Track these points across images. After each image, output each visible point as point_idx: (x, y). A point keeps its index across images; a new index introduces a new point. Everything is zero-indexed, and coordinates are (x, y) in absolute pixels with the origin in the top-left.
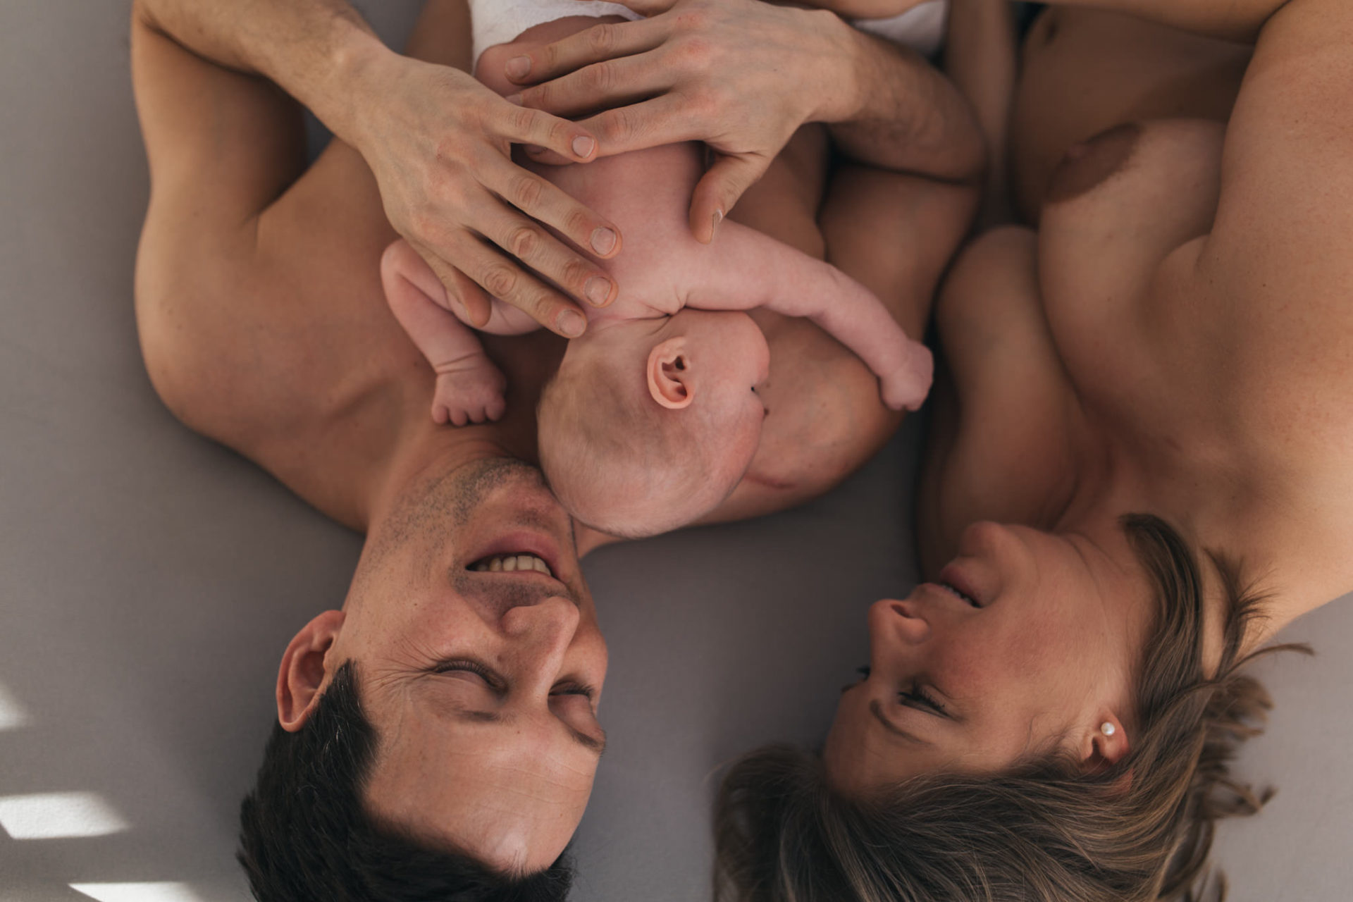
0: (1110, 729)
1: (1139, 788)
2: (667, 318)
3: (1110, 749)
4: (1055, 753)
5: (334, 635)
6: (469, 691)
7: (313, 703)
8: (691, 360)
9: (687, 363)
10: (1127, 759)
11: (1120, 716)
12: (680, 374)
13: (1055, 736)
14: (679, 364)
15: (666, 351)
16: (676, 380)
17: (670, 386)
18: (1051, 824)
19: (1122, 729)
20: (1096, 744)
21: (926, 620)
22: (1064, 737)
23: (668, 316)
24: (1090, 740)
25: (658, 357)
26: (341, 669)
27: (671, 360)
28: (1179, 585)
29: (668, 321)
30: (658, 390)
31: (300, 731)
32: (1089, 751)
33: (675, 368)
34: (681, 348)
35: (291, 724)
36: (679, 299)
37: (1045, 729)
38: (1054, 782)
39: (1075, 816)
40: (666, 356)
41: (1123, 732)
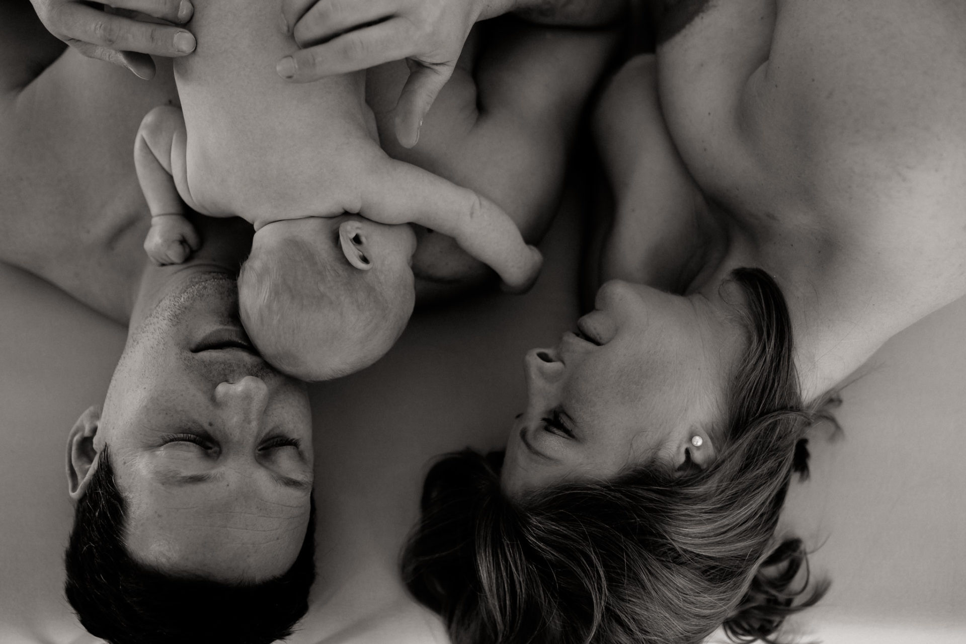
0: (699, 441)
1: (722, 492)
3: (698, 457)
7: (89, 475)
9: (363, 240)
11: (707, 432)
13: (652, 449)
15: (349, 228)
19: (709, 440)
21: (563, 363)
24: (683, 450)
32: (682, 458)
35: (75, 493)
37: (643, 444)
41: (710, 443)
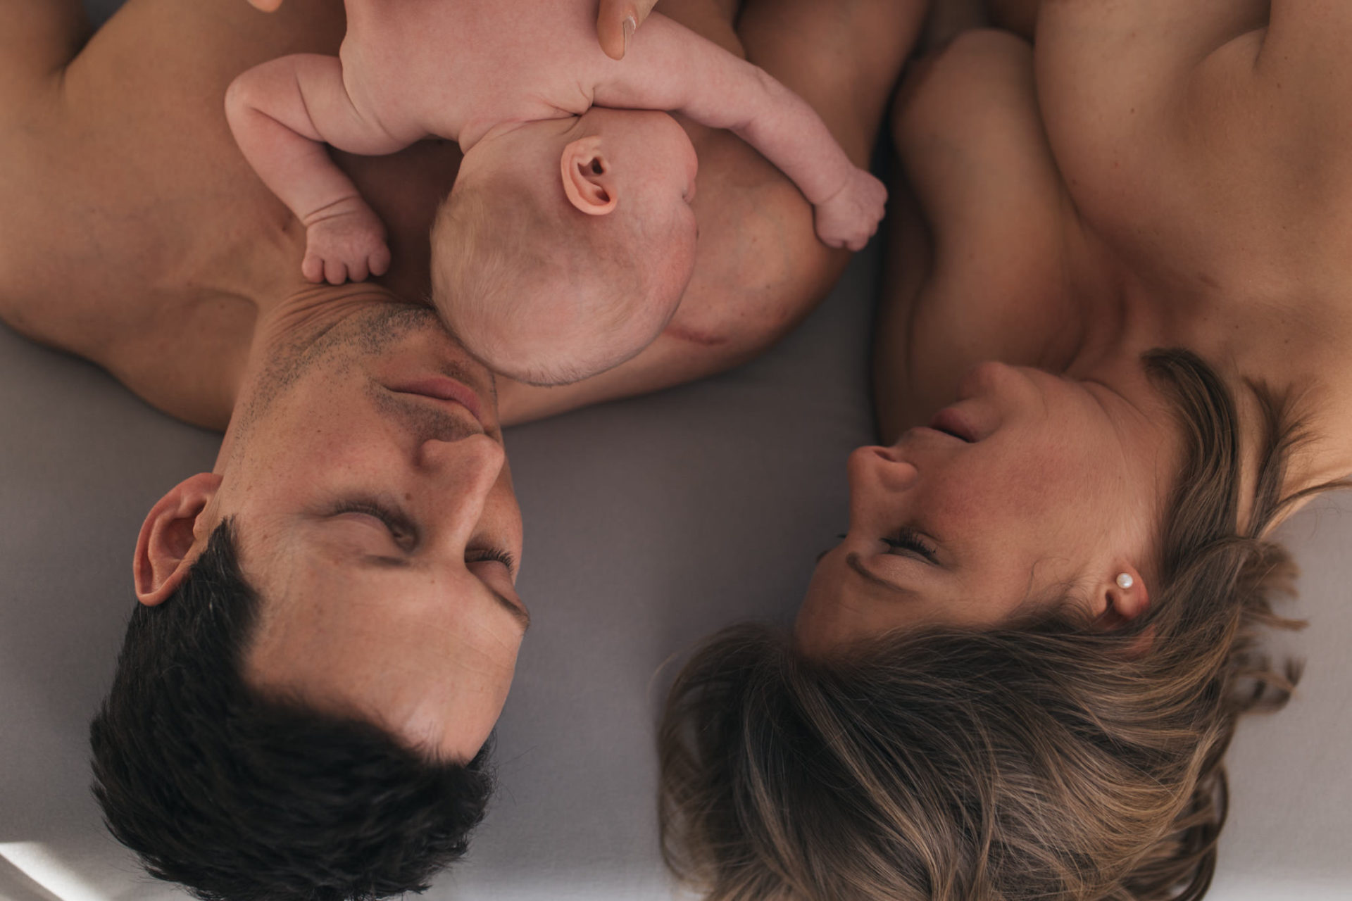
0: (1127, 581)
2: (576, 118)
3: (1127, 603)
4: (1062, 604)
5: (208, 498)
6: (369, 534)
7: (179, 571)
8: (610, 161)
9: (605, 164)
10: (1147, 615)
11: (1140, 570)
12: (598, 178)
13: (1061, 584)
14: (597, 167)
15: (581, 149)
16: (596, 183)
17: (589, 188)
18: (1055, 683)
19: (1141, 580)
20: (1110, 597)
21: (914, 465)
22: (1072, 586)
23: (577, 116)
24: (1103, 592)
25: (573, 156)
26: (217, 530)
27: (587, 161)
28: (1216, 425)
29: (578, 120)
30: (576, 191)
31: (164, 605)
32: (1102, 605)
33: (592, 172)
34: (597, 148)
35: (152, 594)
36: (584, 95)
37: (1049, 575)
38: (1058, 635)
39: (1085, 673)
40: (581, 156)
41: (1142, 586)
